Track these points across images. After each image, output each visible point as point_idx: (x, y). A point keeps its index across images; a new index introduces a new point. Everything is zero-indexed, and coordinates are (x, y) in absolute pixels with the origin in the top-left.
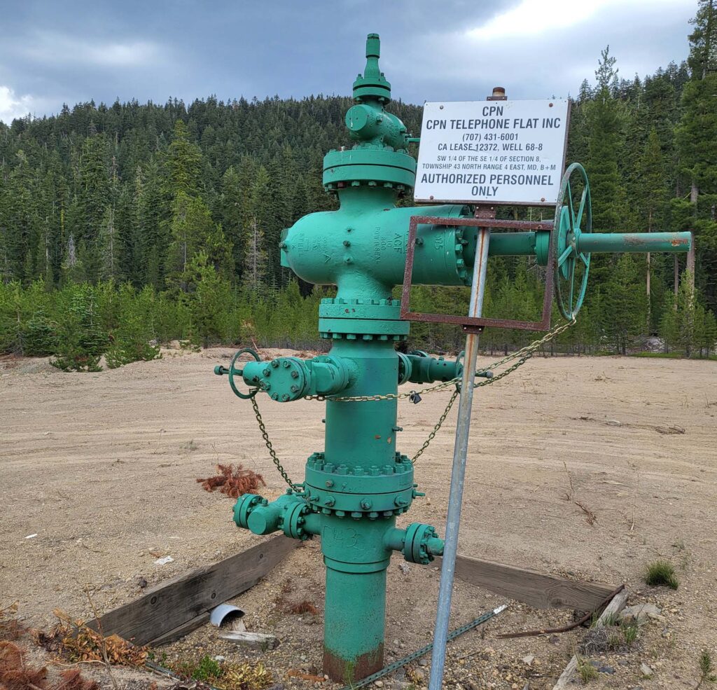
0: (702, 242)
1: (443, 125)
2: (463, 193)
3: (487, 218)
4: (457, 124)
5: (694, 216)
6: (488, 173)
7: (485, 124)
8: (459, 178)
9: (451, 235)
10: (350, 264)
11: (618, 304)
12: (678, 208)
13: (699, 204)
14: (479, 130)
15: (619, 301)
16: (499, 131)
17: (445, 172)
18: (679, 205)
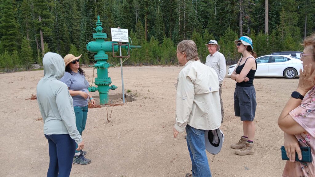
0: (45, 34)
1: (114, 31)
2: (118, 40)
3: (121, 44)
4: (116, 31)
5: (41, 26)
6: (120, 38)
7: (119, 32)
8: (117, 39)
9: (117, 46)
10: (102, 50)
11: (25, 54)
12: (36, 23)
13: (42, 22)
14: (118, 32)
15: (25, 53)
16: (121, 33)
17: (115, 37)
18: (36, 22)
